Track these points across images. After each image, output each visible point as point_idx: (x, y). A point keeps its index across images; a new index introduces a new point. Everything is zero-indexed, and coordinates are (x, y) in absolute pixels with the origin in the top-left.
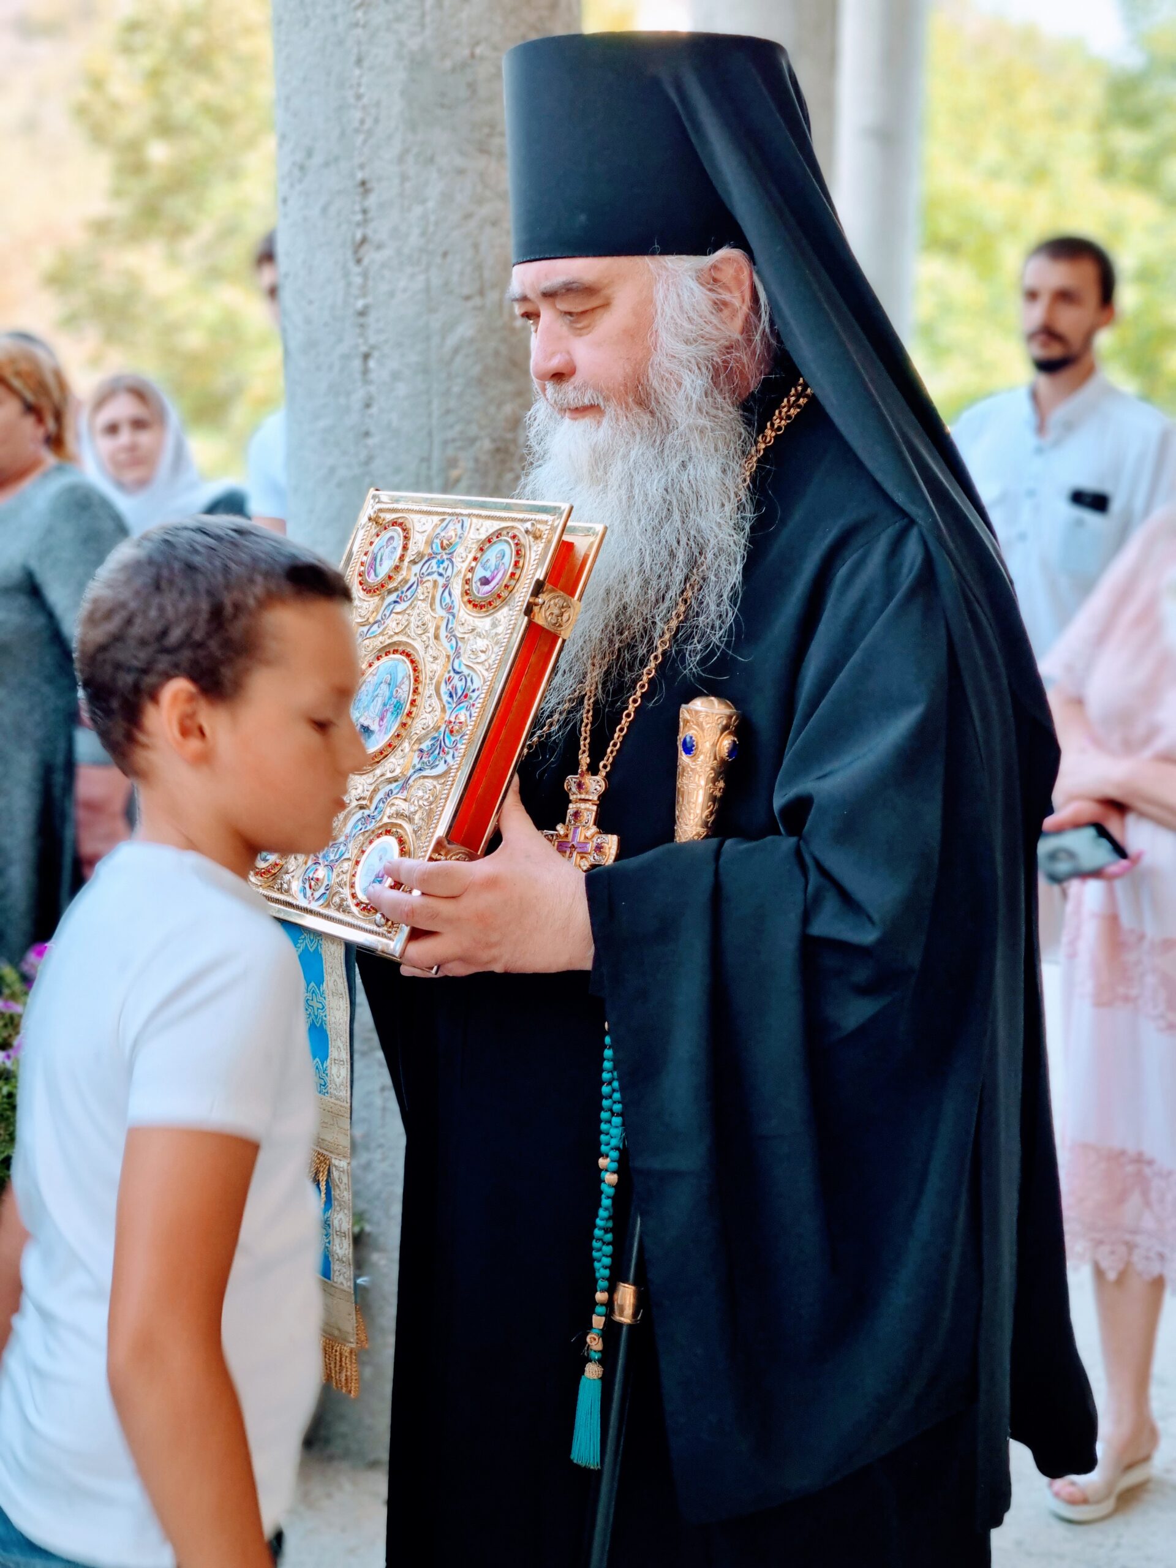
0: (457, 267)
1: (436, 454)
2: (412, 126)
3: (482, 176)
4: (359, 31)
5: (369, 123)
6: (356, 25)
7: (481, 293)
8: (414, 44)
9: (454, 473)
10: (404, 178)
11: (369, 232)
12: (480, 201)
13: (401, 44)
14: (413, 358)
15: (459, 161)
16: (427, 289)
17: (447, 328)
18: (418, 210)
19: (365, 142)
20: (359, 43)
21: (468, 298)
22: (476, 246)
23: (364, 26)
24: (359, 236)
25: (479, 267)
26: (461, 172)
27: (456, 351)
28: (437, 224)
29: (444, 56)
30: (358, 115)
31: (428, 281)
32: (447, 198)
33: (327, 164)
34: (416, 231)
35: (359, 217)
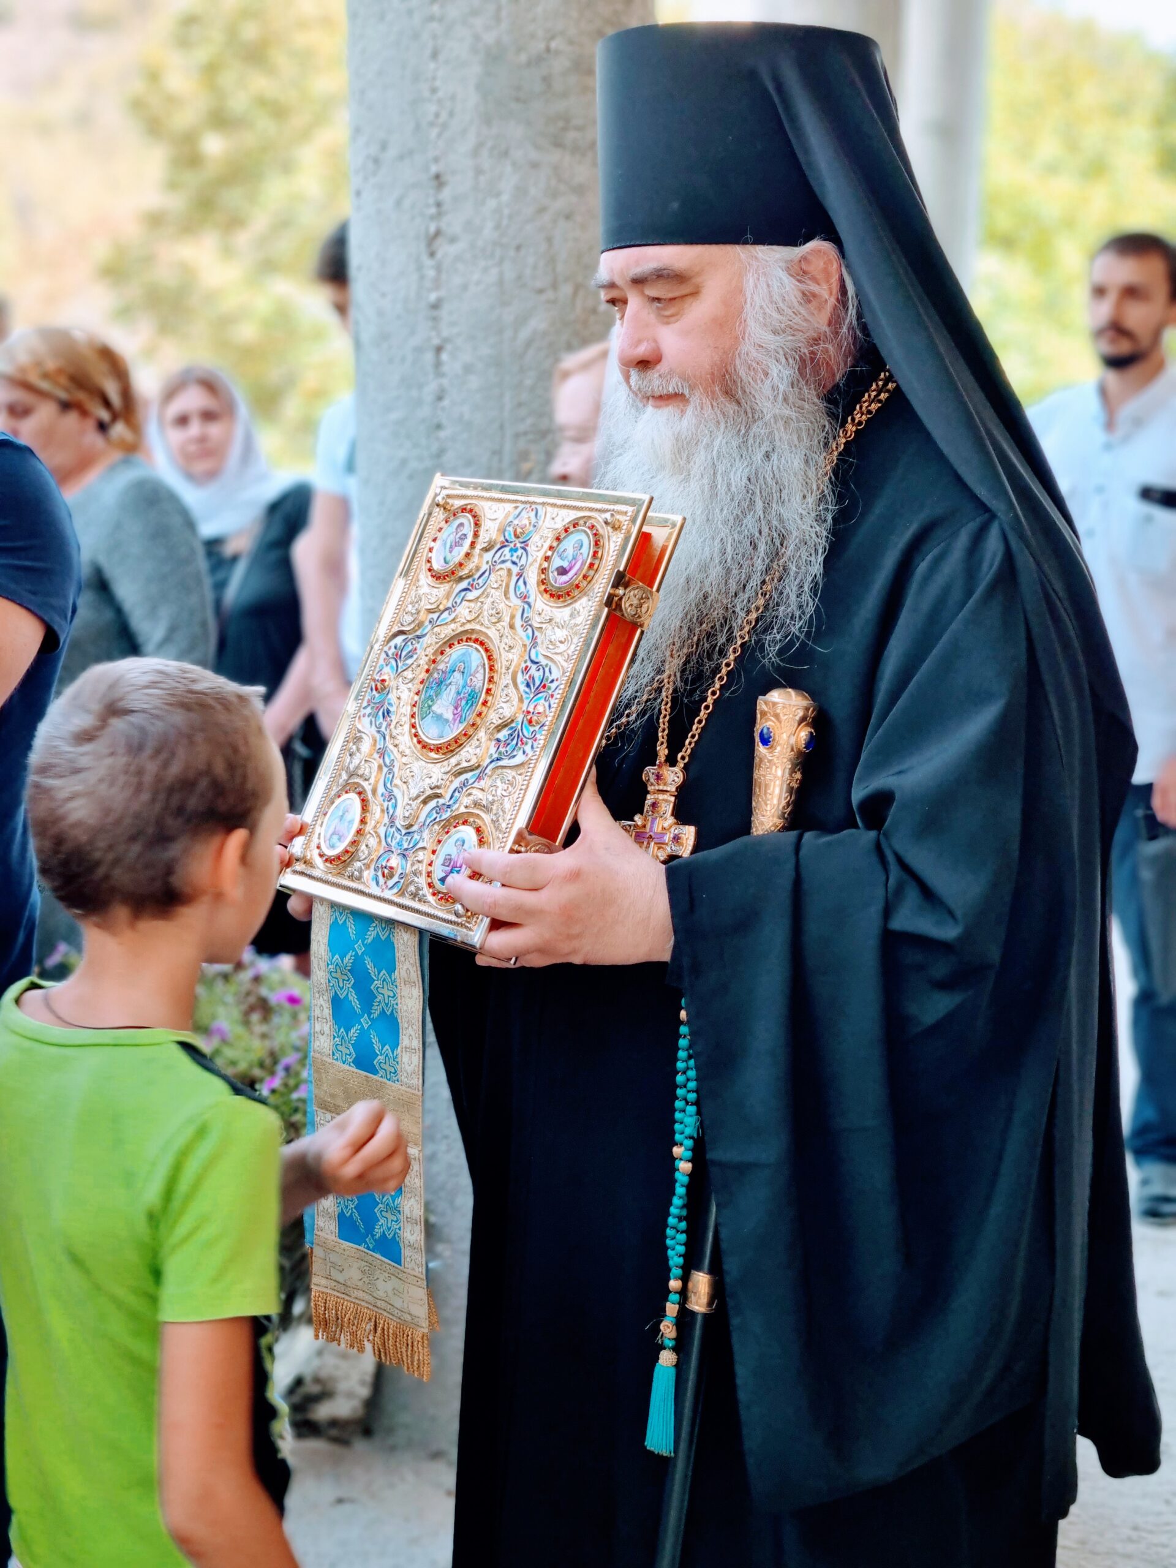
0: (531, 260)
1: (508, 447)
2: (487, 121)
3: (556, 168)
4: (434, 25)
5: (444, 116)
6: (431, 18)
7: (555, 286)
8: (489, 38)
9: (526, 466)
10: (479, 171)
11: (443, 225)
12: (555, 195)
13: (477, 38)
14: (485, 351)
15: (534, 155)
16: (501, 282)
17: (521, 321)
18: (492, 203)
19: (439, 135)
20: (434, 37)
21: (541, 291)
22: (549, 240)
23: (441, 20)
24: (432, 229)
25: (552, 261)
26: (535, 165)
27: (529, 344)
28: (510, 217)
29: (519, 50)
30: (432, 108)
31: (501, 274)
32: (520, 191)
33: (401, 158)
34: (490, 225)
35: (433, 210)
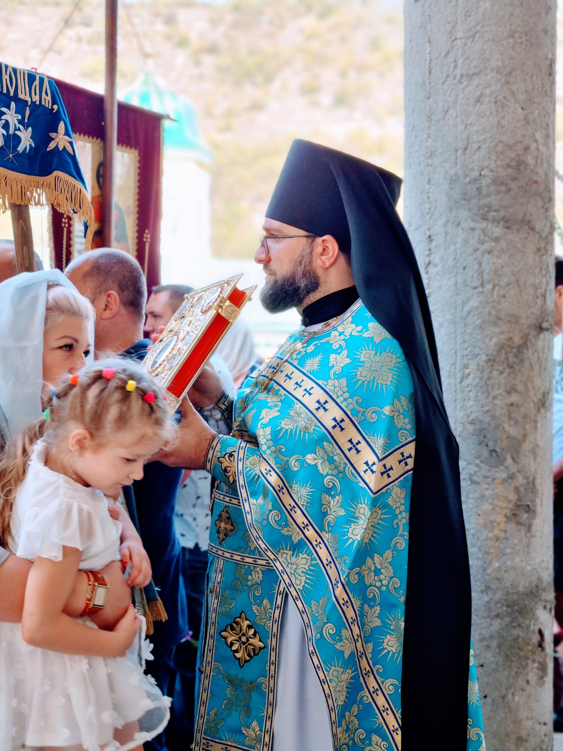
0: (470, 274)
1: (458, 361)
2: (451, 210)
3: (483, 231)
4: (429, 168)
5: (433, 208)
6: (428, 165)
7: (482, 285)
8: (452, 172)
9: (467, 371)
10: (447, 234)
11: (431, 259)
12: (483, 243)
13: (447, 172)
14: (448, 317)
15: (472, 224)
16: (456, 284)
17: (465, 303)
18: (452, 248)
19: (430, 218)
20: (429, 174)
21: (475, 288)
22: (480, 264)
23: (431, 166)
24: (427, 261)
25: (481, 273)
26: (473, 229)
27: (469, 313)
28: (461, 254)
29: (466, 176)
30: (428, 206)
31: (456, 280)
32: (466, 242)
33: (416, 229)
34: (451, 258)
35: (427, 252)
